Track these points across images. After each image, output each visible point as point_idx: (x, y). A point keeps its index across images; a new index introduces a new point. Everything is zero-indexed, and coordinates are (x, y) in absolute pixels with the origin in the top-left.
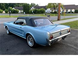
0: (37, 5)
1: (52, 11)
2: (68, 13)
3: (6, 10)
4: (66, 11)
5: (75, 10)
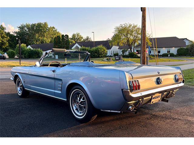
0: (88, 38)
1: (123, 52)
2: (161, 56)
3: (10, 50)
4: (157, 53)
5: (179, 48)
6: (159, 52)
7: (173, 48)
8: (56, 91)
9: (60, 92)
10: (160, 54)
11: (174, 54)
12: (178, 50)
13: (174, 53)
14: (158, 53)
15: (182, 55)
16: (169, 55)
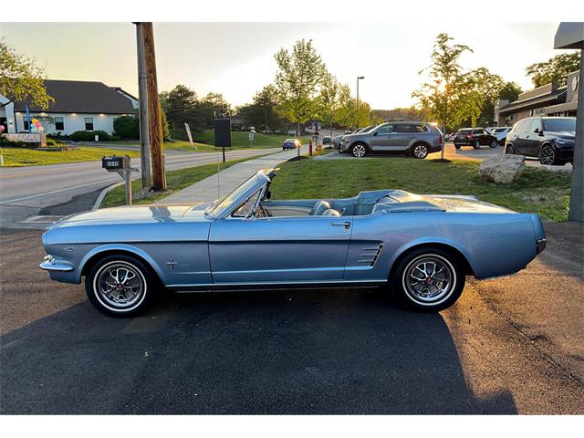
4: (52, 130)
5: (117, 117)
6: (60, 126)
7: (102, 115)
8: (347, 268)
9: (372, 267)
10: (63, 133)
11: (107, 134)
12: (116, 123)
13: (105, 131)
14: (57, 129)
15: (131, 137)
16: (97, 138)
